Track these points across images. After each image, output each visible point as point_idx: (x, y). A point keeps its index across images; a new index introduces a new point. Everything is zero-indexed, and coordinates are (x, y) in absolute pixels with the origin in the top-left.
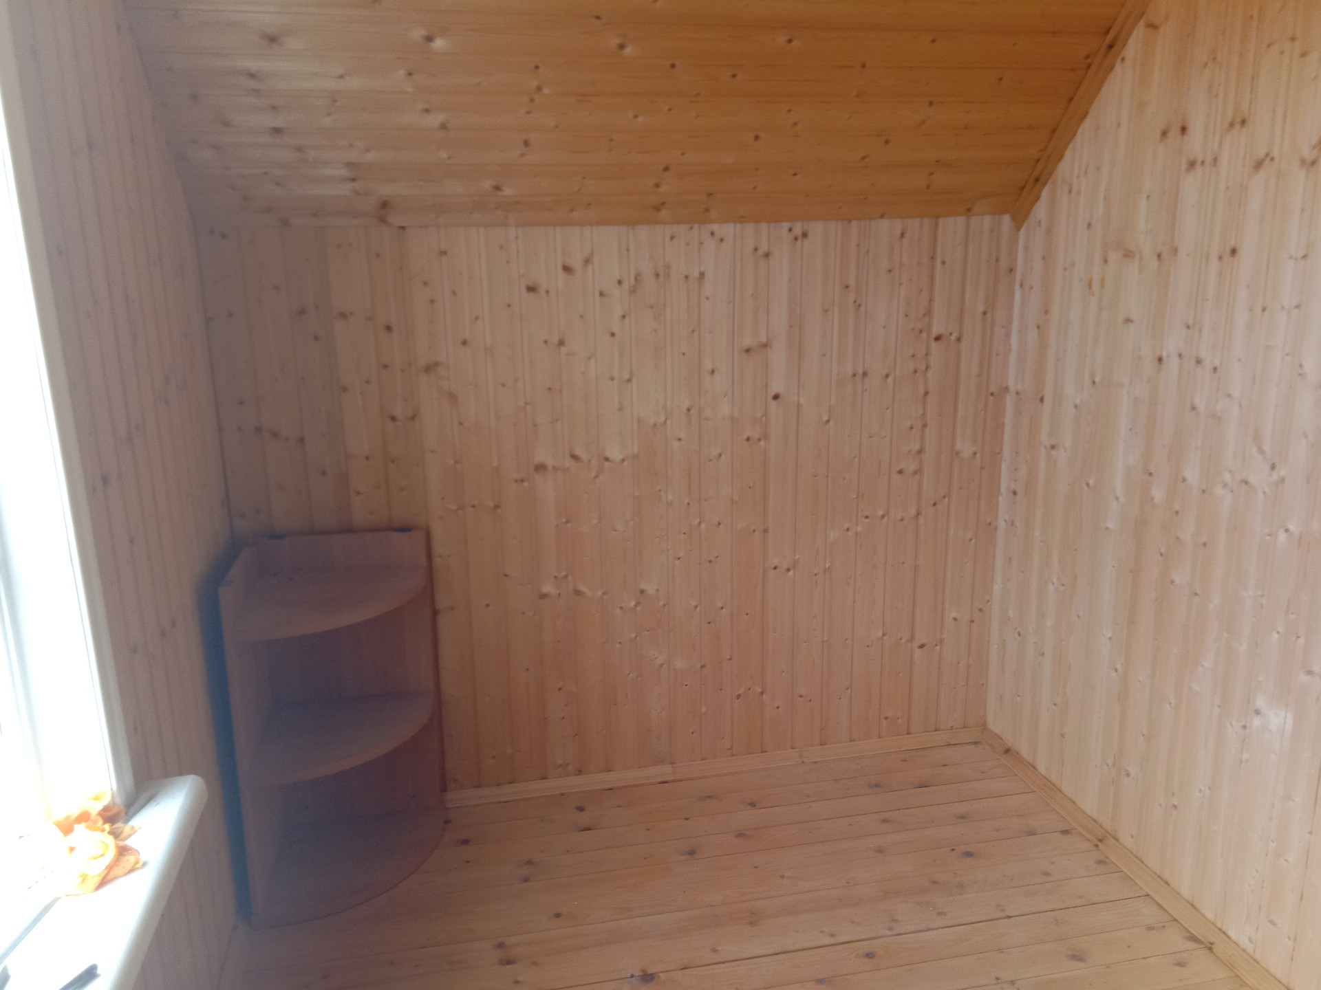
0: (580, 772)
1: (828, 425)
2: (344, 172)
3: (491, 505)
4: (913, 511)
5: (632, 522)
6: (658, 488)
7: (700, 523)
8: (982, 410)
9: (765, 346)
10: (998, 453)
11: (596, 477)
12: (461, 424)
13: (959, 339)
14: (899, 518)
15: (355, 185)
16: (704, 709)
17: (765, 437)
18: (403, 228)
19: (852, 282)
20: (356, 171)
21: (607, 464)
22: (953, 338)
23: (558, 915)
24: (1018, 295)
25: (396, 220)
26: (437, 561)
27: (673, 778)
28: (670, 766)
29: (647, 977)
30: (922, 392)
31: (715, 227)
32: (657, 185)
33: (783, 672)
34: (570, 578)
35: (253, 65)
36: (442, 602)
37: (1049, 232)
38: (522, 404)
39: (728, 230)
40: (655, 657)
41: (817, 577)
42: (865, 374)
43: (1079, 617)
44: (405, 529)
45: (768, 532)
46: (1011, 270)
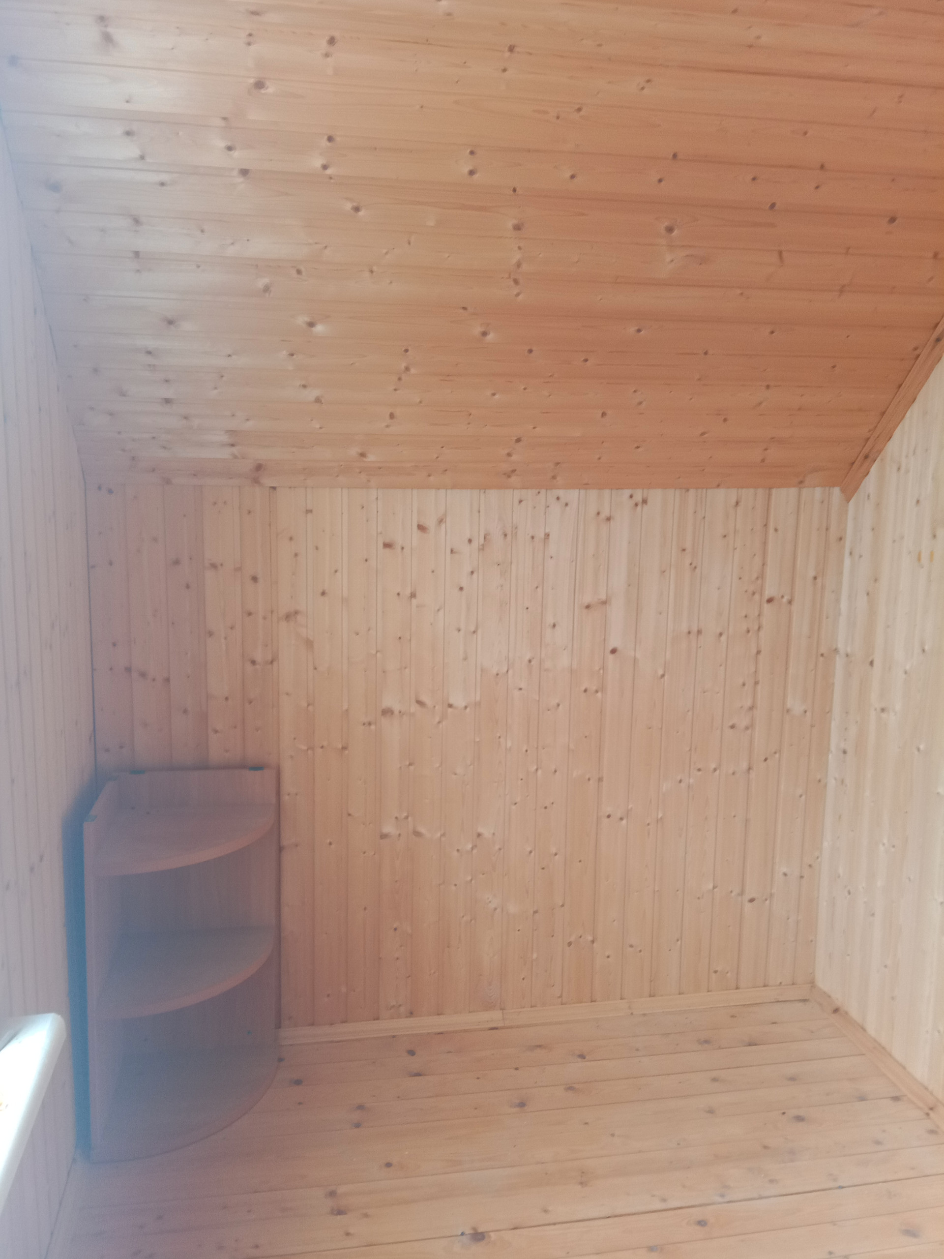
0: (411, 1014)
1: (662, 680)
2: (225, 438)
3: (340, 746)
4: (745, 766)
5: (472, 767)
6: (498, 735)
7: (537, 770)
8: (812, 670)
9: (604, 603)
10: (828, 712)
11: (439, 722)
12: (315, 669)
13: (790, 602)
14: (731, 771)
15: (235, 450)
16: (535, 956)
17: (601, 689)
18: (274, 488)
19: (688, 545)
20: (235, 438)
21: (450, 710)
22: (785, 600)
23: (389, 1165)
24: (847, 561)
25: (268, 482)
26: (286, 798)
27: (502, 1025)
28: (501, 1011)
29: (478, 1236)
30: (754, 651)
31: (561, 493)
32: (509, 455)
33: (614, 921)
34: (410, 819)
35: (151, 343)
36: (287, 839)
37: (878, 505)
38: (374, 652)
39: (573, 495)
40: (489, 900)
41: (649, 827)
42: (699, 632)
43: (909, 879)
44: (258, 767)
45: (602, 781)
46: (841, 539)
